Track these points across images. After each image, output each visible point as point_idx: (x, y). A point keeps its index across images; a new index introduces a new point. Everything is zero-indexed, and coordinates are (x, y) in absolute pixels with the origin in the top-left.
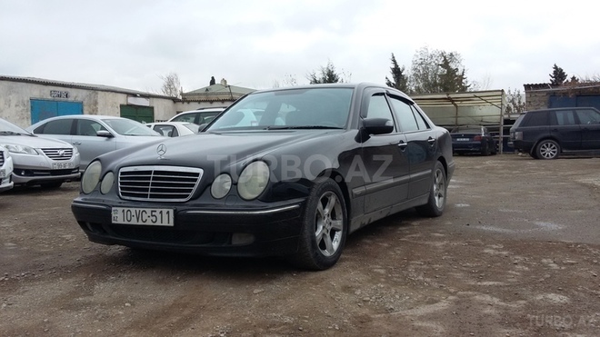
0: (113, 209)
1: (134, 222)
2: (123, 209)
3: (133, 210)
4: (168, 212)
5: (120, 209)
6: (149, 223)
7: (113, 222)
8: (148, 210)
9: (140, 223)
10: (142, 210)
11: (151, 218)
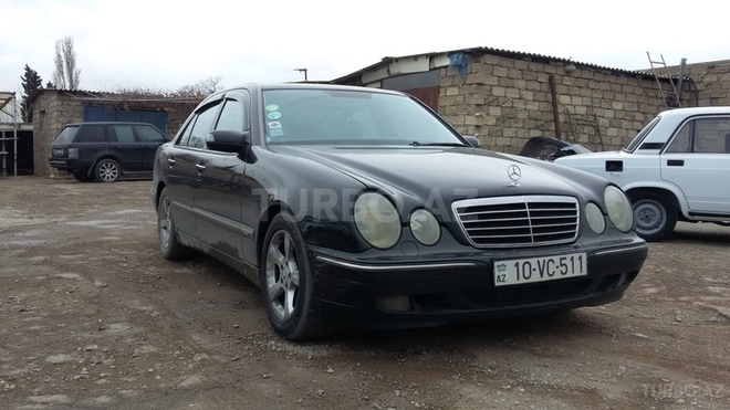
0: (496, 264)
1: (536, 278)
2: (515, 262)
3: (533, 262)
4: (580, 258)
5: (510, 264)
6: (558, 276)
7: (497, 284)
8: (557, 259)
9: (546, 278)
10: (547, 259)
11: (560, 268)
